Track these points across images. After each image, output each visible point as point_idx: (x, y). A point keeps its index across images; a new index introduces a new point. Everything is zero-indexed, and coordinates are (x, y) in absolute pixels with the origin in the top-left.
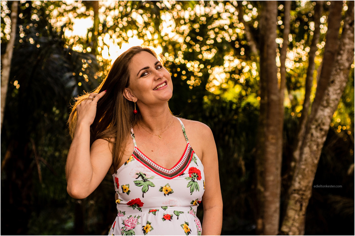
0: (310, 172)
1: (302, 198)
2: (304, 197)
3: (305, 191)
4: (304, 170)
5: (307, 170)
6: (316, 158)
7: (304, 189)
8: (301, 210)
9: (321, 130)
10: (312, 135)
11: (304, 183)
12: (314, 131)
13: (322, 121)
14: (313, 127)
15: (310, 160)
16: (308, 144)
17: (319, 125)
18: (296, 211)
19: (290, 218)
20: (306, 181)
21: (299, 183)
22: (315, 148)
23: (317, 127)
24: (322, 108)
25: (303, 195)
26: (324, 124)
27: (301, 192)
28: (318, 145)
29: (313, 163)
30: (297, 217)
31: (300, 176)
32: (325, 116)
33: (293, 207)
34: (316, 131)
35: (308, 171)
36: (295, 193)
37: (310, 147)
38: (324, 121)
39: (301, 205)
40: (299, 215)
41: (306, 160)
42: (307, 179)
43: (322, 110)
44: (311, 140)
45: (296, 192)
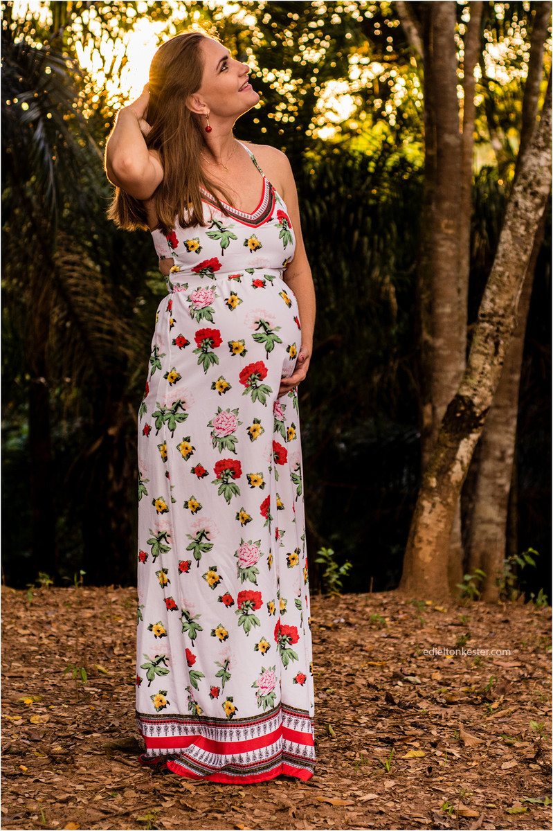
0: (513, 280)
1: (498, 330)
2: (501, 328)
3: (503, 316)
4: (501, 275)
5: (507, 274)
6: (525, 251)
7: (501, 312)
8: (496, 353)
9: (534, 194)
10: (516, 204)
11: (501, 302)
12: (519, 198)
13: (535, 177)
14: (520, 188)
15: (512, 255)
16: (509, 223)
17: (530, 185)
18: (486, 355)
19: (475, 369)
20: (506, 296)
21: (492, 301)
22: (522, 230)
23: (525, 190)
24: (535, 151)
25: (499, 323)
26: (539, 183)
27: (495, 319)
28: (528, 225)
29: (520, 260)
30: (488, 367)
31: (494, 288)
32: (541, 167)
33: (482, 349)
34: (525, 198)
35: (508, 277)
36: (483, 321)
37: (512, 229)
38: (539, 177)
39: (497, 345)
40: (492, 364)
41: (504, 256)
42: (507, 292)
43: (535, 155)
44: (515, 216)
45: (487, 319)
